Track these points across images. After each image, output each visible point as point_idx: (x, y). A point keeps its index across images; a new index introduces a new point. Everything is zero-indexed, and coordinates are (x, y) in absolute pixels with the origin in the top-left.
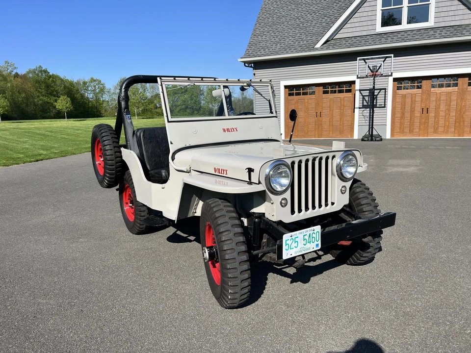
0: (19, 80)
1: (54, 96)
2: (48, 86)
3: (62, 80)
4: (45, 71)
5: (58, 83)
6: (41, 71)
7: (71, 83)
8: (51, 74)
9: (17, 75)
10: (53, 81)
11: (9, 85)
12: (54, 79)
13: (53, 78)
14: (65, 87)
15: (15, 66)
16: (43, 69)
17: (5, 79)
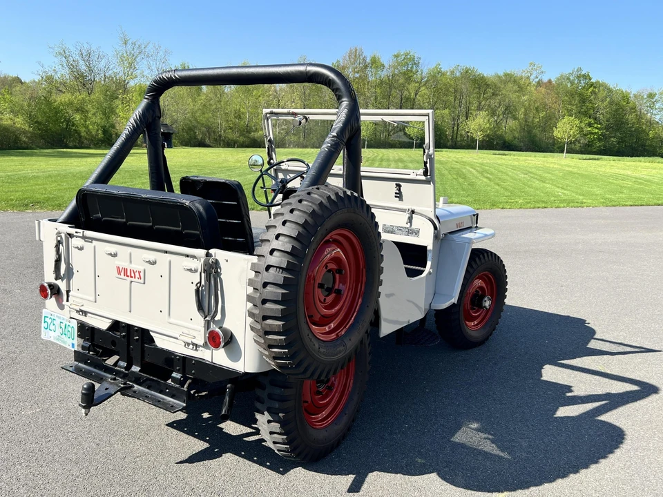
0: (543, 90)
1: (590, 118)
2: (583, 100)
3: (610, 91)
4: (586, 77)
5: (602, 94)
6: (578, 77)
7: (626, 98)
8: (593, 80)
9: (539, 84)
10: (593, 92)
11: (525, 98)
12: (597, 90)
13: (595, 87)
14: (611, 103)
15: (542, 69)
16: (583, 73)
17: (521, 89)
